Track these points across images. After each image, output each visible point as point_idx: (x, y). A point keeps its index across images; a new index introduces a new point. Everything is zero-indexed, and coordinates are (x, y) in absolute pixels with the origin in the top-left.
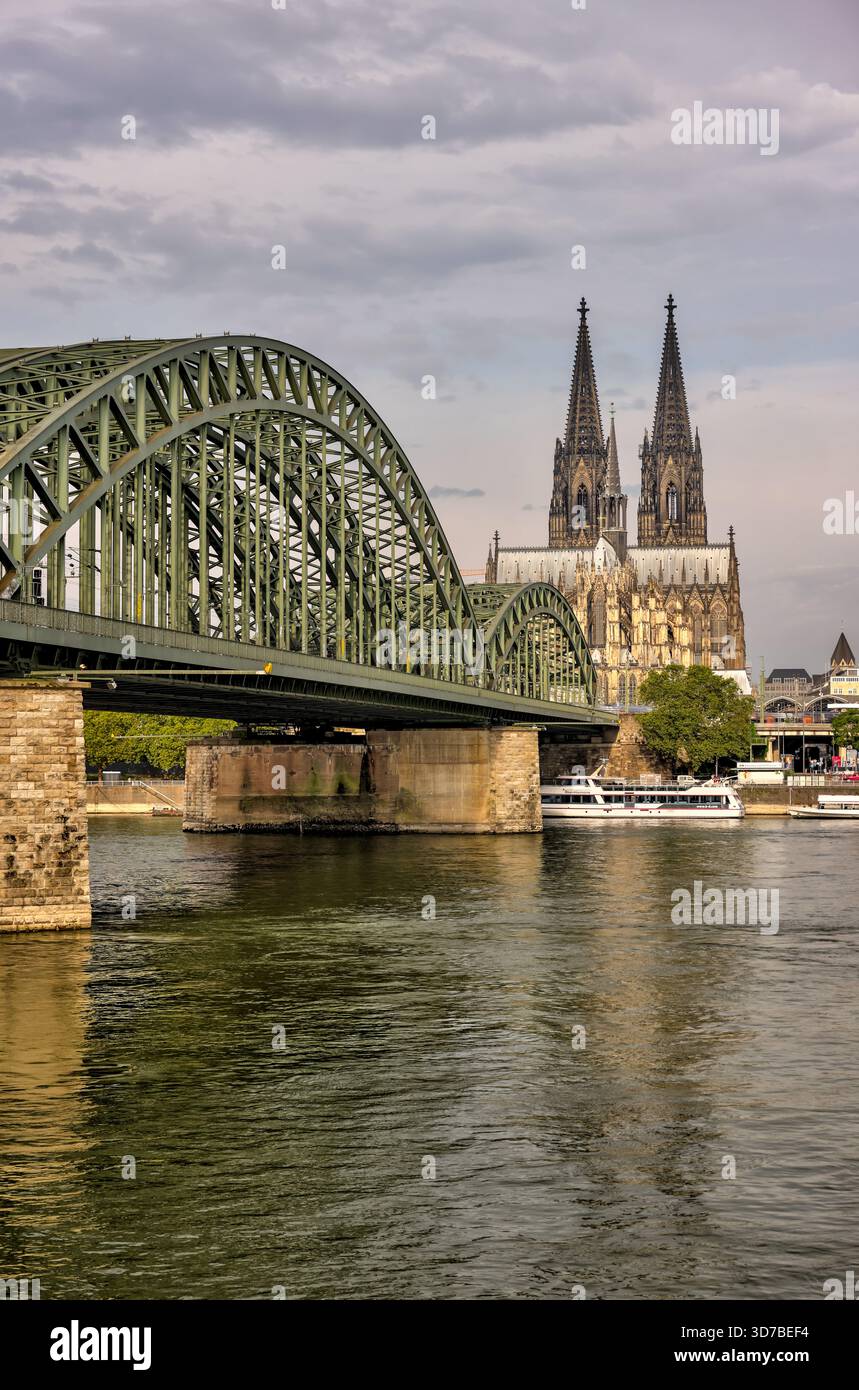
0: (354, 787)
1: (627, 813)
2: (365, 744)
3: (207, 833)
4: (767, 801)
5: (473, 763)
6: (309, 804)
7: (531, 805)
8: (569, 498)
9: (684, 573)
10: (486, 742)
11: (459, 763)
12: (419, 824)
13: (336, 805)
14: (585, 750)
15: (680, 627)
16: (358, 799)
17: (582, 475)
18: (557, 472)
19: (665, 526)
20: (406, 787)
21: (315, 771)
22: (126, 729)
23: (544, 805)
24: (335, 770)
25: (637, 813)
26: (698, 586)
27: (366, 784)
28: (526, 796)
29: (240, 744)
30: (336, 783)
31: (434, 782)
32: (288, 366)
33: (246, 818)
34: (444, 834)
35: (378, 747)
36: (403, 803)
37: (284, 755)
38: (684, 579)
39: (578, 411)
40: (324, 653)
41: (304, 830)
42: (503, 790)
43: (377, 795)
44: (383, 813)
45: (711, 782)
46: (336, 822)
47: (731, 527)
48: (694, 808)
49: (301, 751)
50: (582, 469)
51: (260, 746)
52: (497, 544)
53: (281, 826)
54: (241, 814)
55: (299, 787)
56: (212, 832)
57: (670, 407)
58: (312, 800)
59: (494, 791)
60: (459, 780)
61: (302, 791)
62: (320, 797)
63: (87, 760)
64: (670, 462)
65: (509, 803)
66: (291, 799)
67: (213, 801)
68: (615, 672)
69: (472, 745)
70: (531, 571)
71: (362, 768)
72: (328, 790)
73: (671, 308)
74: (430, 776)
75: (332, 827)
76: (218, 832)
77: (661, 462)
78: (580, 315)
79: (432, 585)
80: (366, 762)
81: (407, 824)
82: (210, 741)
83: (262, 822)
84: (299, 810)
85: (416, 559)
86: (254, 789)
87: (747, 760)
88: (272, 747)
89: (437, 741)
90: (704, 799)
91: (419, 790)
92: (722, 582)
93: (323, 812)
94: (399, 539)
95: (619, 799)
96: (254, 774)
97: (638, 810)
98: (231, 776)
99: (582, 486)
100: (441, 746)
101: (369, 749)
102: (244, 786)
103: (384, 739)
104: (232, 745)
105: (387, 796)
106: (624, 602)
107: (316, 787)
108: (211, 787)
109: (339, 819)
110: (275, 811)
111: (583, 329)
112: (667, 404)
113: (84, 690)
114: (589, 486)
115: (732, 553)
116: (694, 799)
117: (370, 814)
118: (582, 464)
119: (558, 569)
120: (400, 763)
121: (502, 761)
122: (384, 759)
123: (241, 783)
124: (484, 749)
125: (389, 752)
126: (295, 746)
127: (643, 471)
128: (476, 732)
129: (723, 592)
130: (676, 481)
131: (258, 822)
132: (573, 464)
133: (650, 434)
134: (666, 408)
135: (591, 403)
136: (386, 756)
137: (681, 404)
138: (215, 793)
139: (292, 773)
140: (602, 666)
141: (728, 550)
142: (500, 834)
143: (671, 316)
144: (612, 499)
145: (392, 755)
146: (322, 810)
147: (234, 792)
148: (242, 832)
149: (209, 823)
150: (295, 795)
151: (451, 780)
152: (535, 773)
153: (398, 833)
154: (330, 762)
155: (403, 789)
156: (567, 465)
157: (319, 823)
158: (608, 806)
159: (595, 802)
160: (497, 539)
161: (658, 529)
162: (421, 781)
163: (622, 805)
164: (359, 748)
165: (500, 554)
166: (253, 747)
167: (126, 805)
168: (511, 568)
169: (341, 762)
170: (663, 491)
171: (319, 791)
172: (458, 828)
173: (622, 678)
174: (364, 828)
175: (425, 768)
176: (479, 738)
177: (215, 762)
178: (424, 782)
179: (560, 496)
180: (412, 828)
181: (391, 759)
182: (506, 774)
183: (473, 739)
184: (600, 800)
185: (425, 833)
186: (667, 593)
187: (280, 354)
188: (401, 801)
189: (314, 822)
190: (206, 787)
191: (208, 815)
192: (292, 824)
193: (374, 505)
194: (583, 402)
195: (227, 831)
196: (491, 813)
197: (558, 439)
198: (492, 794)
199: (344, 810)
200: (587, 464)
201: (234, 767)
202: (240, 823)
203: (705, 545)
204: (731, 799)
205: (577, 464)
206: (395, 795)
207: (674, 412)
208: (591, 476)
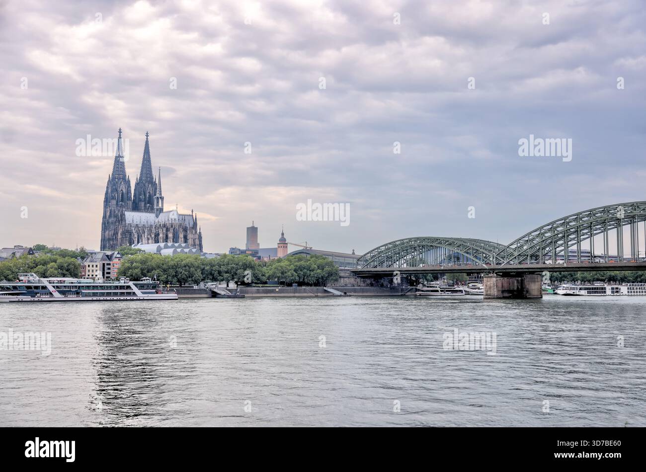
0: (520, 287)
16: (520, 290)
24: (517, 283)
30: (517, 286)
36: (527, 291)
44: (525, 293)
49: (511, 279)
64: (150, 186)
73: (147, 136)
77: (147, 185)
78: (119, 133)
99: (122, 190)
110: (507, 293)
120: (527, 282)
123: (501, 287)
124: (539, 279)
125: (525, 279)
130: (151, 192)
131: (505, 296)
138: (497, 289)
139: (510, 284)
143: (147, 139)
144: (159, 197)
146: (515, 293)
149: (496, 296)
150: (510, 289)
151: (534, 286)
155: (527, 288)
162: (530, 286)
166: (503, 278)
170: (147, 195)
171: (514, 289)
172: (536, 297)
175: (530, 283)
176: (538, 276)
177: (497, 282)
185: (531, 298)
190: (495, 287)
202: (502, 296)
207: (149, 170)
208: (126, 188)
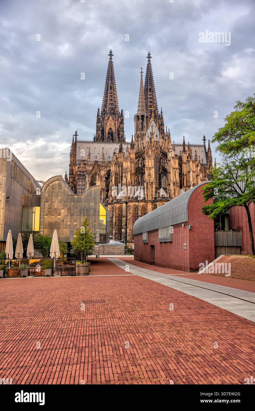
8: (105, 134)
17: (111, 124)
39: (108, 96)
47: (204, 136)
50: (111, 121)
52: (76, 138)
57: (150, 98)
73: (149, 58)
78: (109, 57)
99: (110, 129)
111: (111, 64)
112: (149, 97)
118: (111, 118)
132: (106, 118)
143: (149, 61)
156: (103, 119)
160: (76, 135)
194: (110, 93)
197: (99, 108)
200: (113, 119)
205: (108, 119)
207: (152, 100)
208: (115, 125)
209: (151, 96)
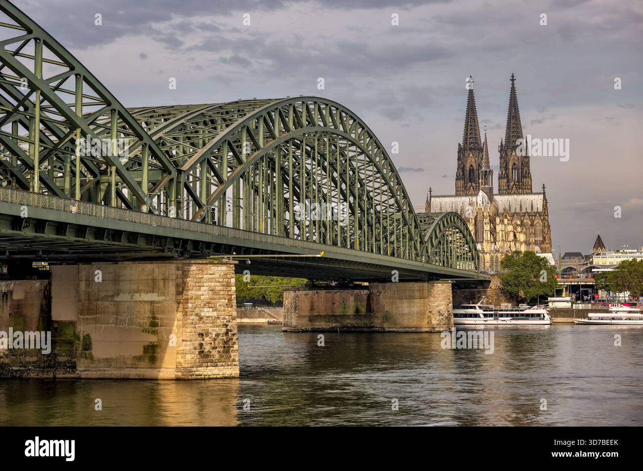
0: (363, 310)
1: (495, 322)
2: (369, 290)
3: (293, 332)
4: (563, 316)
5: (420, 298)
6: (342, 318)
7: (448, 318)
8: (465, 171)
9: (521, 207)
10: (427, 288)
11: (414, 299)
12: (395, 328)
13: (355, 319)
14: (474, 292)
15: (520, 232)
16: (365, 316)
17: (471, 161)
18: (459, 159)
19: (511, 184)
20: (388, 310)
21: (345, 303)
22: (255, 283)
23: (455, 319)
24: (354, 302)
25: (500, 322)
26: (528, 213)
27: (369, 309)
28: (446, 314)
29: (309, 290)
30: (355, 308)
31: (402, 307)
32: (330, 111)
33: (312, 325)
34: (407, 332)
35: (375, 291)
36: (387, 318)
37: (330, 295)
38: (521, 210)
39: (469, 130)
40: (349, 246)
41: (340, 331)
42: (435, 311)
43: (375, 314)
44: (377, 322)
45: (536, 307)
46: (355, 327)
47: (544, 184)
48: (528, 319)
49: (338, 293)
50: (471, 157)
51: (318, 291)
52: (430, 194)
53: (329, 329)
54: (310, 323)
55: (337, 311)
56: (296, 332)
57: (513, 127)
58: (344, 316)
59: (431, 312)
60: (414, 307)
61: (338, 312)
62: (347, 316)
63: (237, 298)
64: (513, 154)
65: (438, 318)
66: (334, 316)
67: (297, 317)
68: (488, 254)
69: (420, 290)
70: (447, 206)
71: (367, 301)
72: (351, 312)
73: (513, 80)
74: (400, 305)
75: (353, 329)
76: (299, 332)
77: (509, 154)
79: (400, 214)
80: (369, 298)
81: (389, 328)
82: (295, 289)
83: (320, 327)
84: (337, 321)
85: (392, 201)
86: (316, 311)
87: (553, 296)
88: (324, 291)
89: (403, 288)
90: (533, 315)
91: (394, 311)
92: (539, 211)
93: (349, 322)
94: (384, 192)
95: (491, 315)
96: (316, 304)
97: (500, 321)
98: (305, 305)
99: (471, 166)
100: (405, 290)
101: (370, 292)
102: (311, 310)
103: (377, 287)
104: (306, 290)
105: (379, 315)
106: (492, 221)
107: (346, 311)
108: (296, 310)
109: (357, 326)
110: (326, 322)
112: (512, 126)
113: (235, 265)
114: (474, 165)
115: (544, 197)
116: (528, 315)
117: (372, 323)
118: (471, 155)
119: (460, 205)
120: (385, 299)
121: (434, 297)
122: (378, 297)
123: (310, 308)
124: (426, 292)
125: (380, 293)
126: (335, 291)
127: (501, 158)
128: (421, 284)
129: (540, 216)
130: (517, 163)
131: (318, 327)
132: (467, 155)
133: (504, 140)
134: (511, 128)
135: (475, 126)
136: (379, 295)
137: (519, 126)
138: (297, 313)
139: (334, 304)
140: (482, 251)
141: (541, 196)
142: (434, 332)
143: (513, 84)
144: (486, 171)
145: (381, 295)
146: (348, 321)
147: (306, 312)
148: (310, 332)
149: (295, 327)
150: (335, 314)
151: (410, 306)
152: (450, 303)
153: (384, 332)
154: (352, 298)
155: (387, 311)
156: (464, 156)
157: (347, 327)
158: (486, 319)
159: (480, 317)
160: (430, 192)
161: (508, 186)
162: (396, 307)
163: (493, 318)
164: (366, 292)
165: (432, 199)
166: (315, 291)
167: (255, 319)
168: (437, 205)
169: (357, 298)
170: (510, 167)
171: (346, 312)
172: (413, 329)
173: (492, 258)
174: (368, 330)
175: (398, 301)
176: (423, 286)
177: (297, 299)
178: (397, 308)
179: (460, 171)
180: (392, 330)
181: (381, 297)
182: (436, 304)
183: (420, 287)
184: (482, 316)
185: (398, 332)
186: (513, 216)
187: (327, 105)
188: (386, 317)
189: (344, 327)
190: (293, 310)
191: (294, 324)
192: (333, 328)
193: (372, 176)
194: (471, 125)
195: (303, 331)
196: (429, 322)
197: (459, 144)
198: (430, 313)
199: (359, 321)
200: (473, 155)
201: (306, 301)
202: (309, 328)
203: (531, 193)
204: (546, 315)
205: (469, 155)
206: (383, 314)
207: (515, 130)
208: (476, 161)
209: (514, 125)
